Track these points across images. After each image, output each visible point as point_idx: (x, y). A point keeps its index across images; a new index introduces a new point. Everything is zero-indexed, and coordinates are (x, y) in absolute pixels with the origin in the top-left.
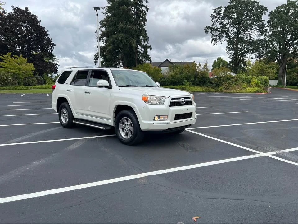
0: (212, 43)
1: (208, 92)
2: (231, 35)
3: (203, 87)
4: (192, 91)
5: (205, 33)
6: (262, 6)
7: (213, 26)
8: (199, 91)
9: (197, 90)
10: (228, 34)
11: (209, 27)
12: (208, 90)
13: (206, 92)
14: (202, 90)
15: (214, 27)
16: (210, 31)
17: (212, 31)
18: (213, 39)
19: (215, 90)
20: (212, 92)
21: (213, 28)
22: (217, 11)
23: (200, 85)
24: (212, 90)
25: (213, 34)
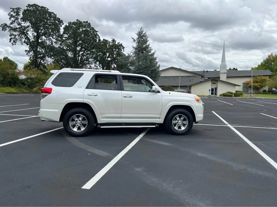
0: (10, 42)
1: (22, 93)
2: (30, 37)
3: (15, 88)
4: (4, 92)
5: (2, 30)
6: (60, 19)
7: (11, 24)
8: (12, 92)
9: (10, 91)
10: (27, 36)
11: (6, 25)
12: (22, 91)
13: (20, 93)
14: (15, 91)
15: (12, 26)
16: (8, 30)
17: (10, 29)
18: (11, 38)
19: (28, 91)
20: (25, 93)
21: (12, 28)
22: (15, 10)
23: (10, 86)
24: (26, 91)
25: (12, 33)
